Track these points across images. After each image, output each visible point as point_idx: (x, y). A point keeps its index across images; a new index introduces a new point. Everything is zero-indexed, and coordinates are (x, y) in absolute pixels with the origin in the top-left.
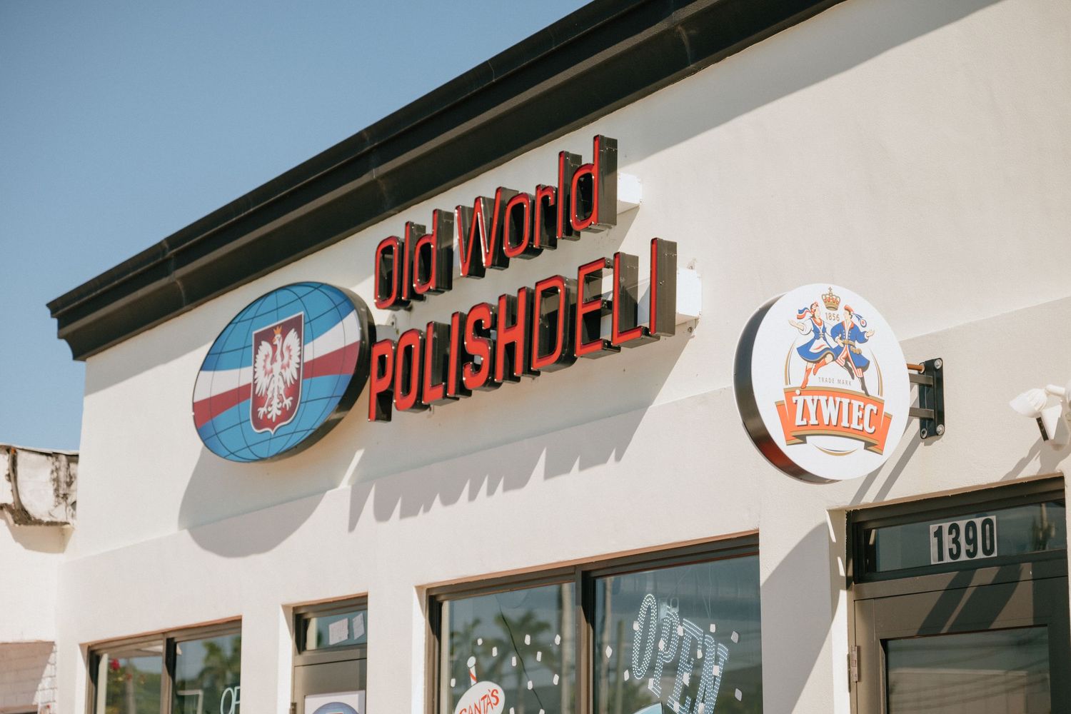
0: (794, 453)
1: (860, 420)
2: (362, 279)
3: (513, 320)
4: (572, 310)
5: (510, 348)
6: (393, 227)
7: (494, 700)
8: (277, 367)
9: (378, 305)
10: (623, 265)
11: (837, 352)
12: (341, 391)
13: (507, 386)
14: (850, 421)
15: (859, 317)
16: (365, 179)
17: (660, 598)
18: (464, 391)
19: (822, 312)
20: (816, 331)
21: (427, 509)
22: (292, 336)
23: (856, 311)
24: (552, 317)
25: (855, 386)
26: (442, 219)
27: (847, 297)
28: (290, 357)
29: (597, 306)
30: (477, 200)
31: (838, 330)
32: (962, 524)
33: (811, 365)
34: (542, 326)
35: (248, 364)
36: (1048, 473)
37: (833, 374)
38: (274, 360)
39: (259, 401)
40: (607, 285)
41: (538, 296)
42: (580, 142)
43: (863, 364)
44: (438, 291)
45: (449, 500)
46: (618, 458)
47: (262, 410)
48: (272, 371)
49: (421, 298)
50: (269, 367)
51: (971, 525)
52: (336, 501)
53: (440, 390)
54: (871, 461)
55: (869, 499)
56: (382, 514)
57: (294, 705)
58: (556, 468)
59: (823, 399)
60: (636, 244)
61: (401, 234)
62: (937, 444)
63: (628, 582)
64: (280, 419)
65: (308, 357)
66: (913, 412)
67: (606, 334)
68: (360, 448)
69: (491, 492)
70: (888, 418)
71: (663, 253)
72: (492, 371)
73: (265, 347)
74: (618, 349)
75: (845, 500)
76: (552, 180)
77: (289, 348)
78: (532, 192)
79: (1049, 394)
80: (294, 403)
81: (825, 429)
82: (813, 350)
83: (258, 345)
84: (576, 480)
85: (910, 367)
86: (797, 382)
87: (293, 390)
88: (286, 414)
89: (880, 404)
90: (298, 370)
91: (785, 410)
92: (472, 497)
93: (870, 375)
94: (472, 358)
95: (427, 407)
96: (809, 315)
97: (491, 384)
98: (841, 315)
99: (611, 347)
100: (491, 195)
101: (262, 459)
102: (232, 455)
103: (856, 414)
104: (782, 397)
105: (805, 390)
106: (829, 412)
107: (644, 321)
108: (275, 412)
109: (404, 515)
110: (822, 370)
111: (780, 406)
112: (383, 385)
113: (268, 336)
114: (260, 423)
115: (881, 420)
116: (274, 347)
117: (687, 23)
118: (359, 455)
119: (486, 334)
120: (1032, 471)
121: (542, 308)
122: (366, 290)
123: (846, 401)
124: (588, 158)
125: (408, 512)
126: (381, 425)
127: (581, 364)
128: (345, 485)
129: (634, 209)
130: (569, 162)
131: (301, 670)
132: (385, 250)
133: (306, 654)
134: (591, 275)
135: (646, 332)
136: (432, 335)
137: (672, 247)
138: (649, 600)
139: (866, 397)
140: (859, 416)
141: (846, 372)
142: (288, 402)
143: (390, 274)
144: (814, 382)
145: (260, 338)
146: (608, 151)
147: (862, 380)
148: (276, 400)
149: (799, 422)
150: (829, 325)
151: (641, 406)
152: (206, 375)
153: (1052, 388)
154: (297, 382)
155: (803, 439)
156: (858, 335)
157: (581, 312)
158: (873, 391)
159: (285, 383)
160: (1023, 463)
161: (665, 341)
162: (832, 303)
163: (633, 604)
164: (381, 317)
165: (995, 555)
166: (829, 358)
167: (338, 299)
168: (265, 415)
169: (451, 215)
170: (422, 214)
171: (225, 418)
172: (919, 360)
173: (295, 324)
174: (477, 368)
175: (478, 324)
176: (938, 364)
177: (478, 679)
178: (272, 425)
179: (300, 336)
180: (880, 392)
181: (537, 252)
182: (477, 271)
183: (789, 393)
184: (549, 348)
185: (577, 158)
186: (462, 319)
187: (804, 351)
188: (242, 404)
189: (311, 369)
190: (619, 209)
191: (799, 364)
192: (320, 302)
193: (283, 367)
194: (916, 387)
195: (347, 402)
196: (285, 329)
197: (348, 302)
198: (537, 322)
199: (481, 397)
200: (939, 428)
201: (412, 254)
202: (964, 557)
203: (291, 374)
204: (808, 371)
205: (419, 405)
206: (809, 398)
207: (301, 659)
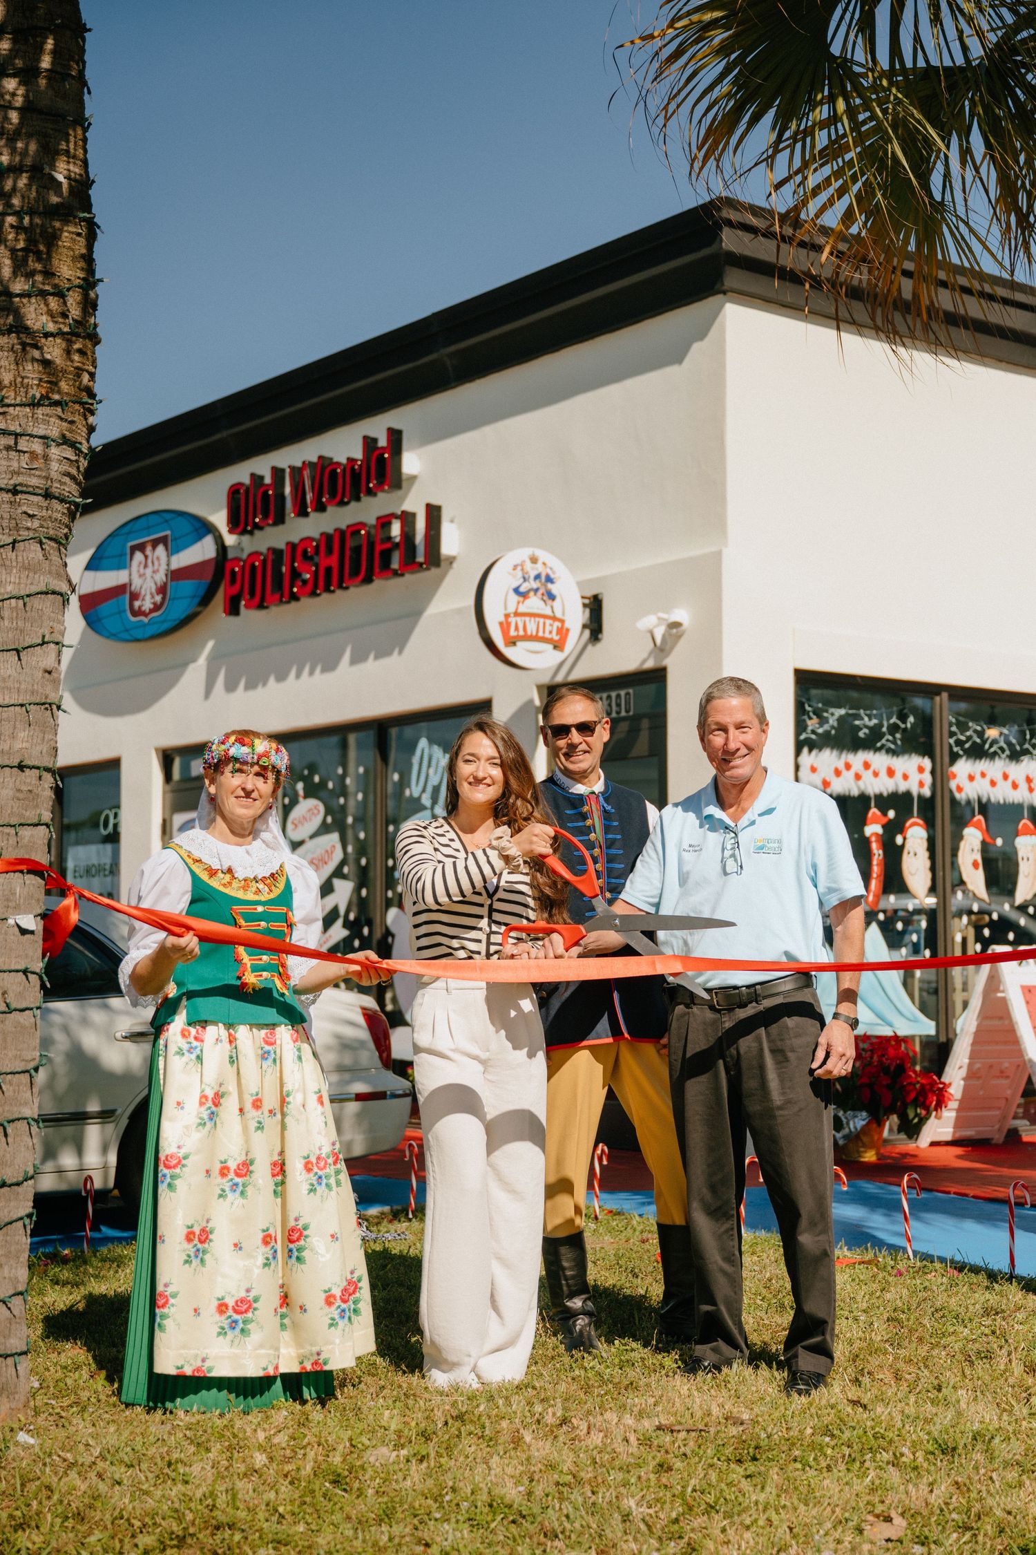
0: (509, 652)
1: (551, 632)
2: (217, 510)
3: (330, 551)
4: (371, 545)
5: (328, 570)
6: (240, 473)
7: (316, 812)
8: (149, 571)
9: (231, 532)
10: (407, 519)
11: (536, 590)
12: (202, 592)
13: (325, 596)
14: (544, 632)
15: (551, 569)
16: (218, 436)
17: (431, 741)
18: (295, 598)
19: (528, 566)
20: (524, 578)
21: (264, 684)
22: (161, 550)
23: (549, 564)
24: (357, 550)
25: (548, 612)
26: (277, 473)
27: (543, 555)
28: (159, 565)
29: (388, 545)
30: (304, 463)
31: (537, 577)
32: (614, 694)
33: (521, 599)
34: (350, 557)
35: (125, 568)
36: (659, 665)
37: (534, 604)
38: (146, 566)
39: (134, 596)
40: (396, 529)
41: (348, 535)
42: (377, 427)
43: (552, 597)
44: (275, 524)
45: (281, 678)
46: (400, 652)
47: (137, 604)
48: (144, 574)
49: (261, 528)
50: (142, 570)
51: (618, 696)
52: (196, 672)
53: (278, 596)
54: (558, 657)
55: (559, 678)
56: (230, 687)
57: (164, 821)
58: (357, 659)
59: (527, 619)
60: (414, 503)
61: (247, 481)
62: (599, 646)
63: (408, 731)
64: (151, 611)
65: (174, 566)
66: (585, 626)
67: (395, 565)
68: (210, 638)
69: (311, 673)
70: (568, 630)
71: (433, 513)
72: (316, 586)
73: (138, 556)
74: (402, 575)
75: (546, 679)
76: (358, 454)
77: (158, 558)
78: (344, 461)
79: (659, 618)
80: (164, 599)
81: (527, 638)
82: (522, 589)
83: (132, 554)
84: (372, 666)
85: (583, 597)
86: (511, 609)
87: (162, 590)
88: (157, 607)
89: (562, 621)
90: (166, 575)
91: (505, 627)
92: (298, 676)
93: (557, 604)
94: (299, 575)
95: (267, 607)
96: (519, 568)
97: (313, 594)
98: (539, 568)
99: (396, 574)
100: (315, 460)
101: (137, 640)
102: (113, 636)
103: (548, 628)
104: (502, 619)
105: (516, 614)
106: (531, 628)
107: (420, 558)
108: (147, 605)
109: (247, 688)
110: (528, 602)
111: (501, 624)
112: (235, 590)
113: (141, 548)
114: (136, 613)
115: (563, 632)
116: (146, 557)
117: (451, 355)
118: (210, 644)
119: (311, 558)
120: (650, 664)
121: (351, 543)
122: (220, 519)
123: (541, 620)
124: (383, 442)
125: (250, 686)
126: (232, 619)
127: (378, 583)
128: (202, 661)
129: (413, 478)
130: (369, 443)
131: (169, 796)
132: (234, 491)
133: (172, 784)
134: (385, 522)
135: (421, 564)
136: (271, 557)
137: (438, 509)
138: (423, 743)
139: (554, 618)
140: (551, 630)
141: (542, 603)
142: (158, 598)
143: (238, 508)
144: (522, 609)
145: (134, 549)
146: (395, 437)
147: (552, 607)
148: (148, 597)
149: (513, 633)
150: (532, 574)
151: (417, 614)
152: (90, 574)
153: (661, 615)
154: (165, 584)
155: (514, 644)
156: (549, 579)
157: (378, 548)
158: (559, 615)
159: (156, 584)
160: (644, 661)
161: (434, 571)
162: (534, 560)
163: (411, 747)
164: (230, 540)
165: (631, 713)
166: (532, 594)
167: (198, 525)
168: (140, 607)
169: (283, 471)
170: (262, 465)
171: (105, 608)
172: (590, 593)
173: (163, 540)
174: (305, 582)
175: (305, 552)
176: (600, 597)
177: (306, 797)
178: (145, 614)
179: (167, 549)
180: (563, 614)
181: (347, 503)
182: (302, 512)
183: (507, 616)
184: (355, 572)
185: (375, 440)
186: (292, 546)
187: (516, 590)
188: (121, 598)
189: (177, 575)
190: (404, 477)
191: (514, 598)
192: (186, 527)
193: (154, 572)
194: (588, 611)
195: (206, 600)
196: (155, 543)
197: (204, 528)
198: (348, 553)
199: (306, 601)
200: (600, 636)
201: (255, 495)
202: (614, 715)
203: (161, 577)
204: (519, 603)
205: (261, 606)
206: (519, 619)
207: (168, 788)
